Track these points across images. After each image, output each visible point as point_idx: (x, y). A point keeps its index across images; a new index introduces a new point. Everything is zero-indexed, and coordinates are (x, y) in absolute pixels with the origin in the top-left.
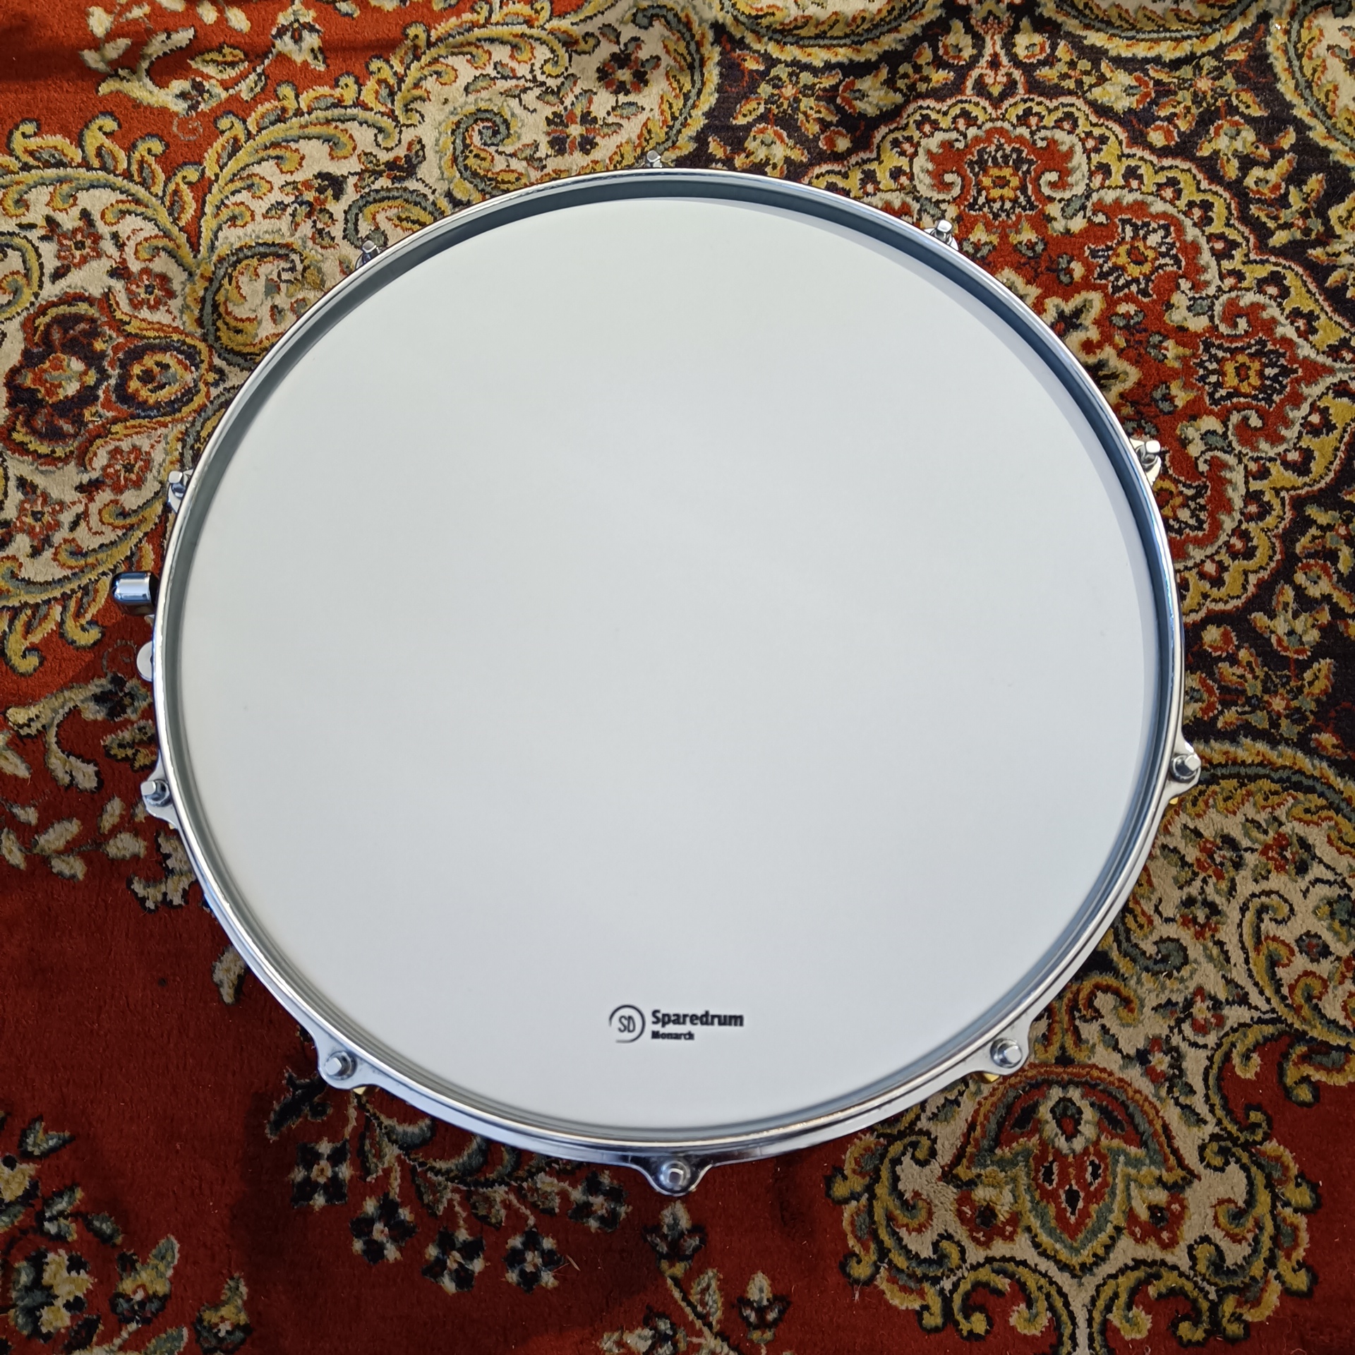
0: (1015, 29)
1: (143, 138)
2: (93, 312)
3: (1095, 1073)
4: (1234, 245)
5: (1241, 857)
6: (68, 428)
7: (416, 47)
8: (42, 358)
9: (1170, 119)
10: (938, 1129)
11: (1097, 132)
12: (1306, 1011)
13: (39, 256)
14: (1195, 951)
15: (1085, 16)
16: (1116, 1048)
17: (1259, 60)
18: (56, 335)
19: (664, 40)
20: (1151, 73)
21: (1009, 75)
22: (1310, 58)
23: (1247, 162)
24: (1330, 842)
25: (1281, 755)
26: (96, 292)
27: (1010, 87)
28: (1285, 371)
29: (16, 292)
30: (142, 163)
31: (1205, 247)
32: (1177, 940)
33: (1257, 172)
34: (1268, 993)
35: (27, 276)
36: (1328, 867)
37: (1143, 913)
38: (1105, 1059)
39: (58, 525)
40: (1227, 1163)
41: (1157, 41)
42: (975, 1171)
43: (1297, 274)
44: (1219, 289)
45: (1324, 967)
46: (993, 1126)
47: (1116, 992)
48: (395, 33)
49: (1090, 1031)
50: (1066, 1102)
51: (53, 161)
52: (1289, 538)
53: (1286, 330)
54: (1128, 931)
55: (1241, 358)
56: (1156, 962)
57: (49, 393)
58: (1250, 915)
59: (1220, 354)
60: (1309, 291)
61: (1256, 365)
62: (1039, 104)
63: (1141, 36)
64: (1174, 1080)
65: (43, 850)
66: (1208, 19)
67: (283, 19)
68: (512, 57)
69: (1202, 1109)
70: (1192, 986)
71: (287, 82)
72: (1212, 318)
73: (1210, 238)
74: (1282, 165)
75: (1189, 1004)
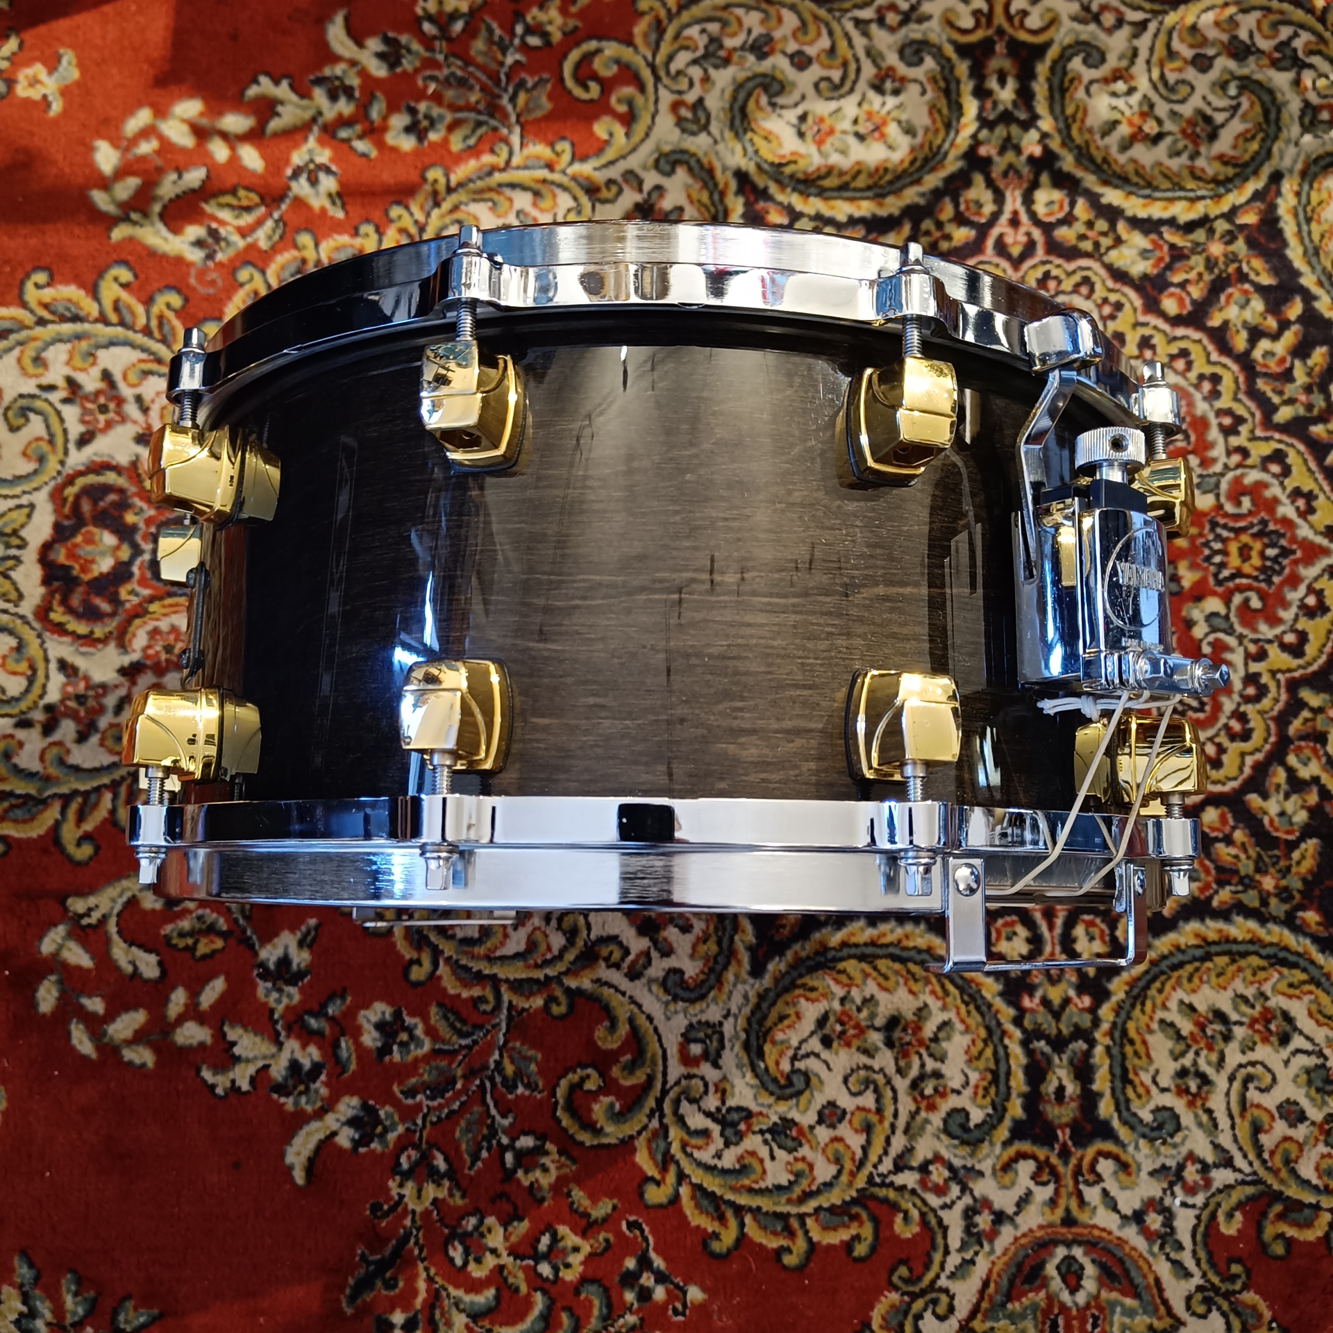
0: (1035, 185)
1: (160, 290)
2: (121, 481)
3: (1096, 1232)
4: (1240, 420)
5: (1230, 1031)
6: (105, 607)
7: (435, 193)
8: (75, 530)
9: (1183, 285)
10: (954, 1287)
11: (1113, 298)
12: (1284, 1174)
13: (62, 420)
14: (1187, 1118)
15: (1104, 171)
16: (1115, 1209)
17: (1270, 222)
18: (86, 507)
19: (687, 187)
20: (1167, 236)
21: (1028, 234)
22: (1319, 222)
23: (1256, 334)
24: (1310, 1015)
25: (1269, 932)
26: (123, 459)
27: (1030, 248)
28: (1285, 552)
29: (41, 459)
30: (161, 318)
31: (1214, 421)
32: (1171, 1109)
33: (1264, 344)
34: (1251, 1156)
35: (51, 442)
36: (1308, 1038)
37: (1142, 1084)
38: (1105, 1219)
39: (101, 710)
40: (1209, 1311)
41: (1171, 200)
42: (988, 1324)
43: (1299, 452)
44: (1226, 466)
45: (1301, 1132)
46: (1005, 1282)
47: (1116, 1158)
48: (414, 176)
49: (1092, 1194)
50: (1069, 1259)
51: (68, 314)
52: (1283, 720)
53: (1287, 510)
54: (1128, 1101)
55: (1245, 538)
56: (1153, 1129)
57: (84, 569)
58: (1237, 1085)
59: (1225, 534)
60: (1309, 470)
61: (1257, 546)
62: (1058, 266)
63: (1157, 194)
64: (1166, 1238)
65: (112, 1039)
66: (1221, 177)
67: (298, 158)
68: (535, 205)
69: (1190, 1263)
70: (1184, 1150)
71: (307, 230)
72: (1218, 496)
73: (1220, 413)
74: (1289, 338)
75: (1181, 1167)
